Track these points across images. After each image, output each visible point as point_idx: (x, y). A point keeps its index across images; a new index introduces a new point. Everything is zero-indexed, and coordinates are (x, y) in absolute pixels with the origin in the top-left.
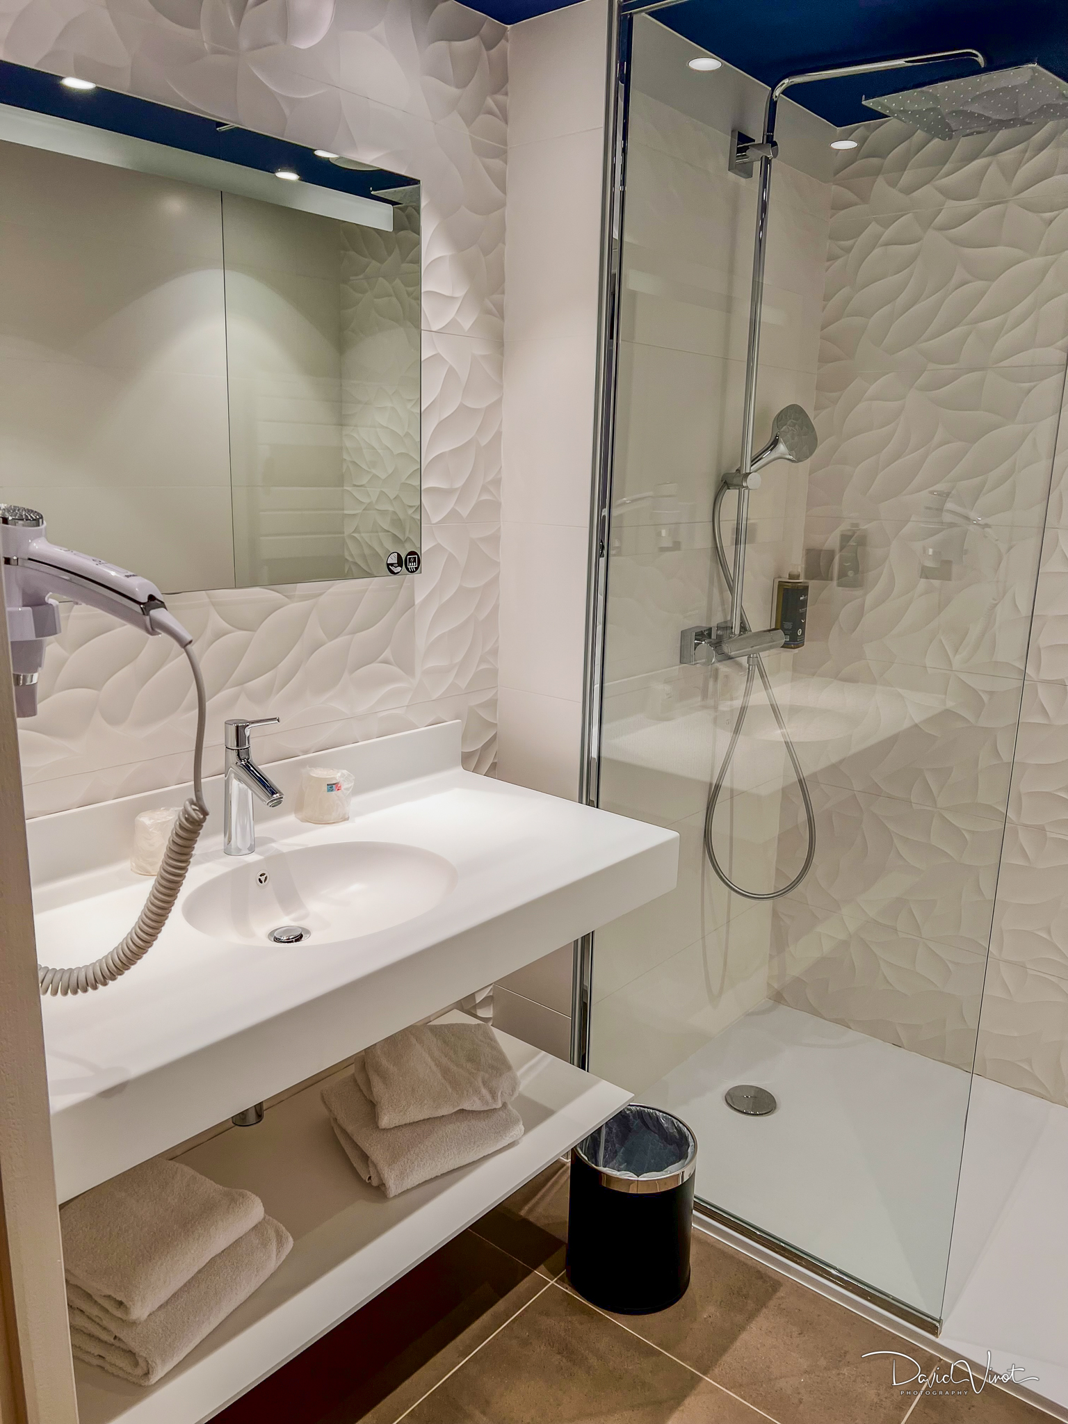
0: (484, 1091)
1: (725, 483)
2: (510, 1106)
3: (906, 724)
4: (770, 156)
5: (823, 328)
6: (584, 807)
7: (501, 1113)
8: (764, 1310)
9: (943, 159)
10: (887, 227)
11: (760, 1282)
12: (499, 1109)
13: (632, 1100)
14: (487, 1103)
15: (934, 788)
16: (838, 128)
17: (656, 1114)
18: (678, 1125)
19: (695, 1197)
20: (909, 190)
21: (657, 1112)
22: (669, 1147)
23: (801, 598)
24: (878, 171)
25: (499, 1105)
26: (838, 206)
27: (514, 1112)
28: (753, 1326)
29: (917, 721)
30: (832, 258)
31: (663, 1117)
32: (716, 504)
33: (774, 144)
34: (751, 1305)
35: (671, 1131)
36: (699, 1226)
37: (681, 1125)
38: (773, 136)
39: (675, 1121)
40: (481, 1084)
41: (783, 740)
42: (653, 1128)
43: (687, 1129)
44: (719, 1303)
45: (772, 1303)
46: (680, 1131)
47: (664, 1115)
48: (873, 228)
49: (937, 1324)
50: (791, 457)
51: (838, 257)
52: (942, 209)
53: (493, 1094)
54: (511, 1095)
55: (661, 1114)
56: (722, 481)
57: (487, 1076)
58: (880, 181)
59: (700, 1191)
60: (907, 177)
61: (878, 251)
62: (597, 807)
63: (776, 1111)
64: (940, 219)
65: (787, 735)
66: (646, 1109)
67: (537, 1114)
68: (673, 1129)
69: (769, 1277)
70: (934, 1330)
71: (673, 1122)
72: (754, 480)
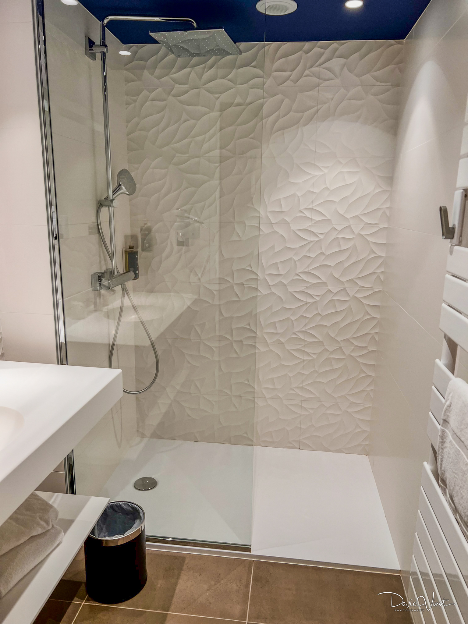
0: (42, 523)
1: (101, 204)
2: (55, 526)
3: (185, 307)
4: (105, 51)
5: (128, 135)
6: (60, 366)
7: (51, 531)
8: (182, 572)
9: (172, 65)
10: (151, 92)
11: (176, 560)
12: (50, 529)
13: (109, 501)
14: (45, 528)
15: (199, 332)
16: (123, 45)
17: (119, 504)
18: (132, 505)
19: (146, 536)
20: (159, 78)
21: (120, 503)
22: (128, 516)
23: (136, 257)
24: (144, 68)
25: (51, 526)
26: (128, 81)
27: (58, 527)
28: (181, 581)
29: (189, 305)
30: (128, 104)
31: (123, 504)
32: (98, 215)
33: (106, 46)
34: (176, 572)
35: (128, 509)
36: (149, 548)
37: (133, 505)
38: (105, 42)
39: (129, 504)
40: (39, 520)
41: (139, 321)
42: (118, 511)
43: (136, 505)
44: (163, 577)
45: (184, 568)
46: (133, 508)
47: (124, 503)
48: (145, 92)
49: (250, 547)
50: (127, 193)
51: (131, 104)
52: (174, 88)
53: (47, 522)
54: (56, 520)
55: (122, 503)
56: (99, 203)
57: (41, 514)
58: (146, 73)
59: (148, 533)
60: (157, 72)
61: (148, 103)
62: (67, 365)
63: (157, 485)
64: (173, 92)
65: (140, 317)
66: (114, 503)
67: (67, 524)
68: (129, 508)
69: (180, 557)
70: (249, 550)
71: (128, 505)
72: (115, 203)
